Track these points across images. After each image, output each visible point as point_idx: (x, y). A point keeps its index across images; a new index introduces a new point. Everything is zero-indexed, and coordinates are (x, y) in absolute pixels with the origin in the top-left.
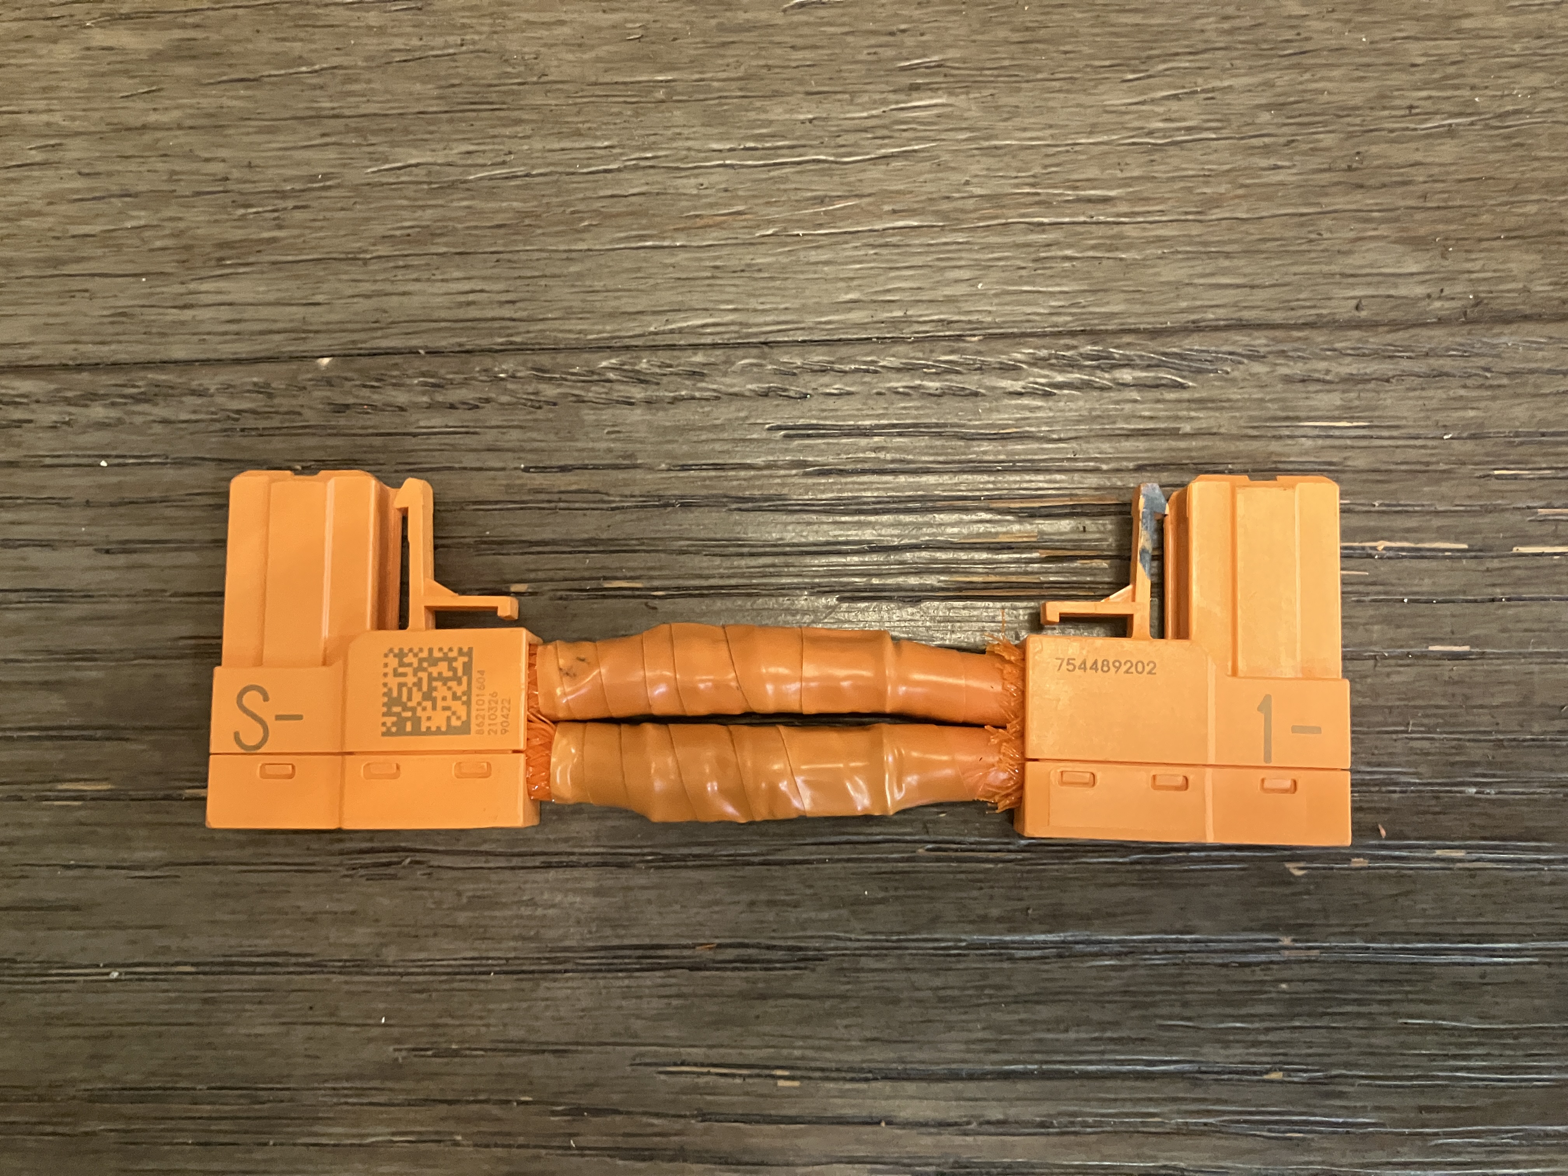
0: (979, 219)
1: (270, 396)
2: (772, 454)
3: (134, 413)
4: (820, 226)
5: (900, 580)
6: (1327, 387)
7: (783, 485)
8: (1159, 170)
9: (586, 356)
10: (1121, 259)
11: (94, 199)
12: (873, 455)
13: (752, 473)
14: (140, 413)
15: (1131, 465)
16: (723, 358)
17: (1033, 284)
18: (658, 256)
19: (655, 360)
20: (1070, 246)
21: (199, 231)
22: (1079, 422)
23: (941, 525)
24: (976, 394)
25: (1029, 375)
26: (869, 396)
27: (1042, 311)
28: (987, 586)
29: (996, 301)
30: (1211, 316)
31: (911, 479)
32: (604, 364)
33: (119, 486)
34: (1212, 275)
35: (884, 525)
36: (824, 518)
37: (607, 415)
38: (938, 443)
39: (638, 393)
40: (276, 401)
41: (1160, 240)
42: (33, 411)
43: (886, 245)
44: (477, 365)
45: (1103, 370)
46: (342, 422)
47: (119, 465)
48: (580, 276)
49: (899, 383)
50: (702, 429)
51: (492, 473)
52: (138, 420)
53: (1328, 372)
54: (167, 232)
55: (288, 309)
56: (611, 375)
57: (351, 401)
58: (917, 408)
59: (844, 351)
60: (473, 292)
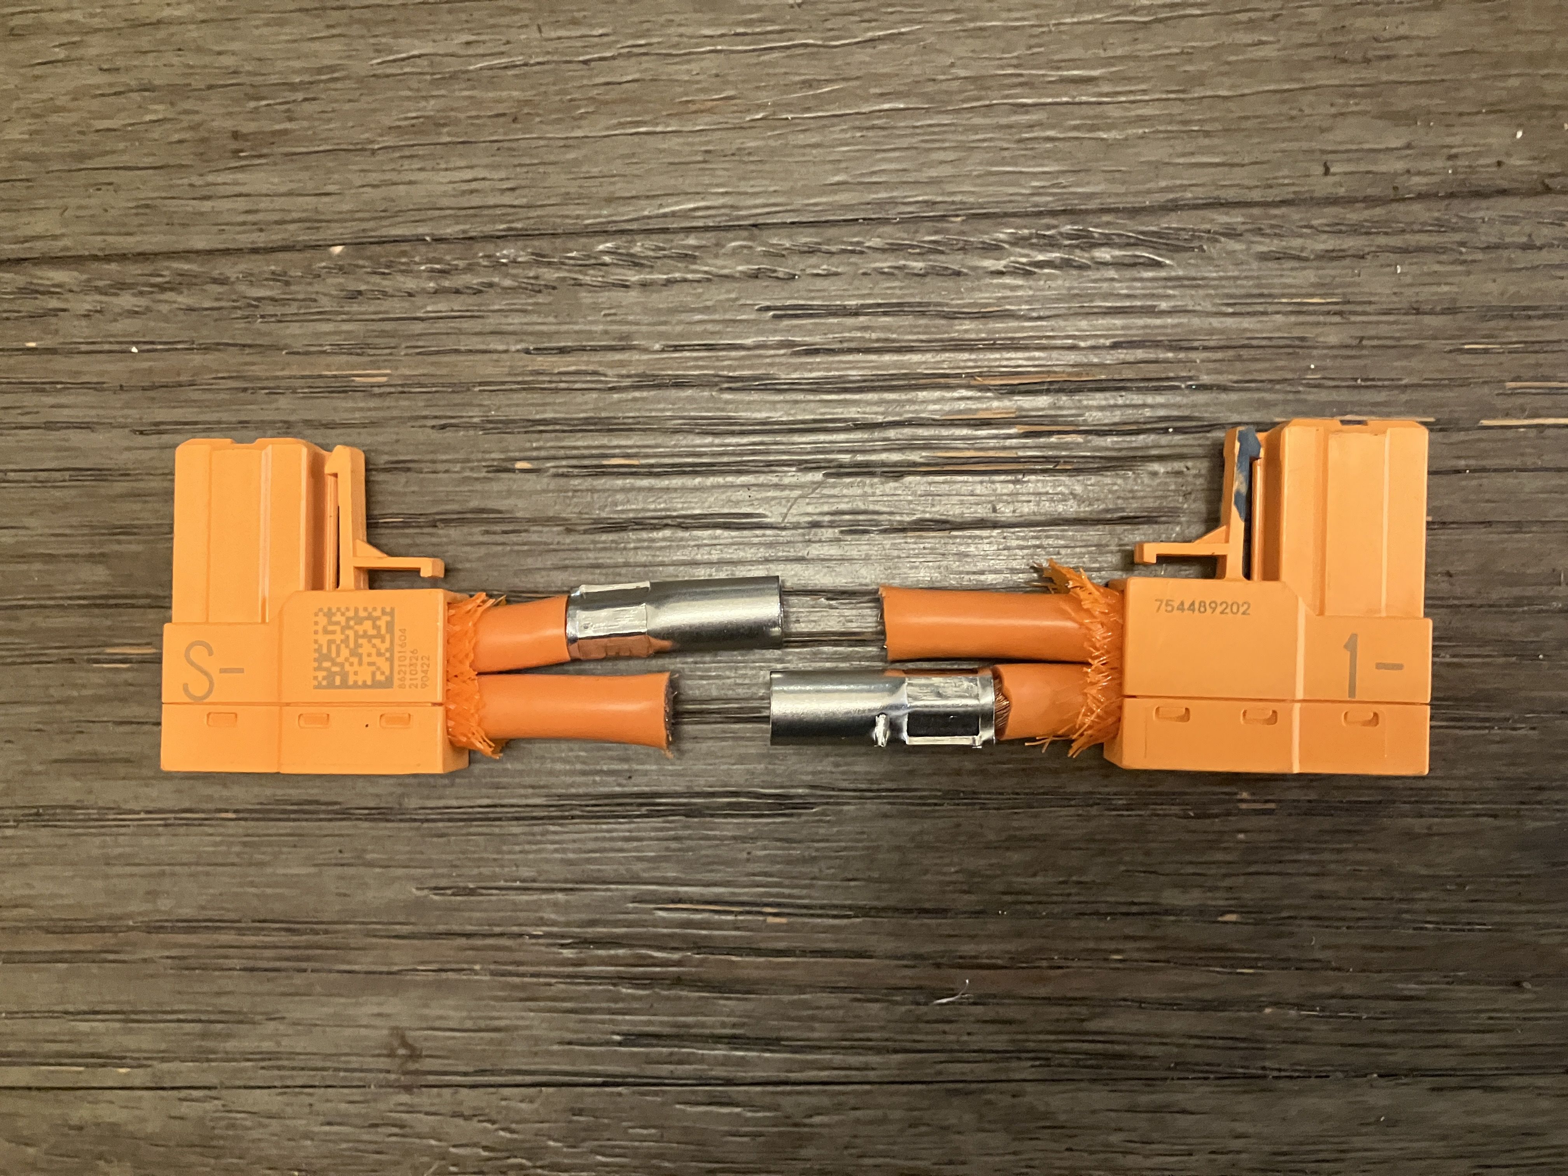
0: (963, 101)
1: (287, 283)
2: (762, 334)
3: (160, 301)
4: (808, 110)
5: (884, 456)
6: (1303, 264)
7: (771, 365)
8: (1144, 49)
9: (584, 240)
10: (1102, 139)
11: (115, 94)
12: (859, 335)
13: (743, 353)
14: (166, 301)
15: (1108, 342)
16: (713, 241)
17: (1016, 165)
18: (651, 141)
19: (649, 244)
20: (1052, 127)
21: (214, 124)
22: (1058, 300)
23: (923, 402)
24: (958, 274)
25: (1010, 254)
26: (855, 276)
27: (1024, 191)
28: (967, 461)
29: (979, 181)
30: (1189, 195)
31: (895, 357)
32: (601, 247)
33: (150, 370)
34: (1192, 154)
35: (869, 403)
36: (811, 397)
37: (604, 297)
38: (922, 321)
39: (634, 277)
40: (293, 288)
41: (1142, 120)
42: (67, 300)
43: (873, 127)
44: (480, 251)
45: (1082, 249)
46: (355, 308)
47: (148, 351)
48: (576, 162)
49: (886, 263)
50: (693, 310)
51: (495, 356)
52: (164, 308)
53: (1303, 249)
54: (185, 124)
55: (301, 199)
56: (607, 259)
57: (363, 287)
58: (901, 288)
59: (832, 232)
60: (475, 180)
